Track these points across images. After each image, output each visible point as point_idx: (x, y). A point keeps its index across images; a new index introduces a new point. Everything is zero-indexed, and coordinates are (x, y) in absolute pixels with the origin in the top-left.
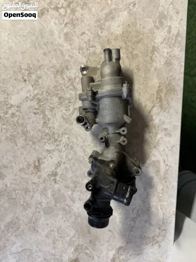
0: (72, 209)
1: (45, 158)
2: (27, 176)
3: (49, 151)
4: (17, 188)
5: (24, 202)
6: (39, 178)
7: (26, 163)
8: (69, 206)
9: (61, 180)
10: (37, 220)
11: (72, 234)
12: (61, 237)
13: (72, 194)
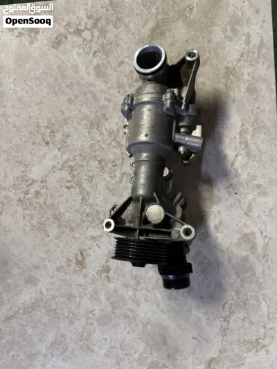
0: (137, 315)
1: (90, 248)
2: (68, 276)
3: (94, 238)
4: (57, 294)
5: (69, 312)
6: (85, 278)
7: (64, 259)
8: (132, 311)
9: (116, 276)
10: (90, 335)
11: (141, 348)
12: (126, 355)
13: (135, 295)
